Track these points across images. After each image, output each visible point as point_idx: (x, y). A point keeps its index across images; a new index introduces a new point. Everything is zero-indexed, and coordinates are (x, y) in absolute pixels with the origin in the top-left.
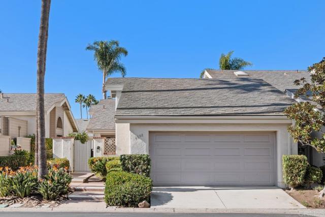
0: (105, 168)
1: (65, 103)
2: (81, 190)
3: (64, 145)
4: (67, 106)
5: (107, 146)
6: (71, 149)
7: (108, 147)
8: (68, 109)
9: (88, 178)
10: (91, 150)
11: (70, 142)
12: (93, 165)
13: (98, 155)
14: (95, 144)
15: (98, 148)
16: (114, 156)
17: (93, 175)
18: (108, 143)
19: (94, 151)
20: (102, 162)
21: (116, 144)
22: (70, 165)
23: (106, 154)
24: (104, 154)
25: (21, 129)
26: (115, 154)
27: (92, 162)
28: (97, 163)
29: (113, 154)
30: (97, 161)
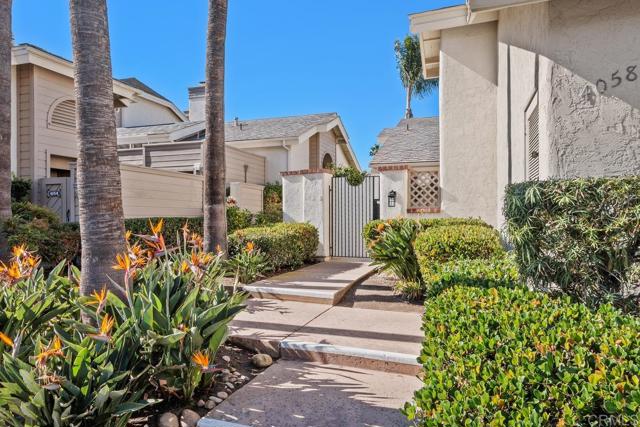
0: (412, 252)
1: (337, 127)
2: (302, 357)
3: (307, 189)
4: (342, 136)
5: (416, 189)
6: (322, 200)
7: (420, 193)
8: (344, 141)
9: (357, 284)
10: (375, 201)
11: (320, 181)
12: (373, 242)
13: (390, 214)
14: (384, 184)
15: (393, 195)
16: (438, 217)
17: (375, 272)
18: (419, 182)
19: (381, 203)
20: (403, 232)
21: (441, 184)
22: (321, 240)
23: (414, 211)
24: (409, 211)
25: (249, 170)
26: (439, 211)
27: (373, 235)
28: (389, 235)
29: (432, 212)
30: (384, 229)
